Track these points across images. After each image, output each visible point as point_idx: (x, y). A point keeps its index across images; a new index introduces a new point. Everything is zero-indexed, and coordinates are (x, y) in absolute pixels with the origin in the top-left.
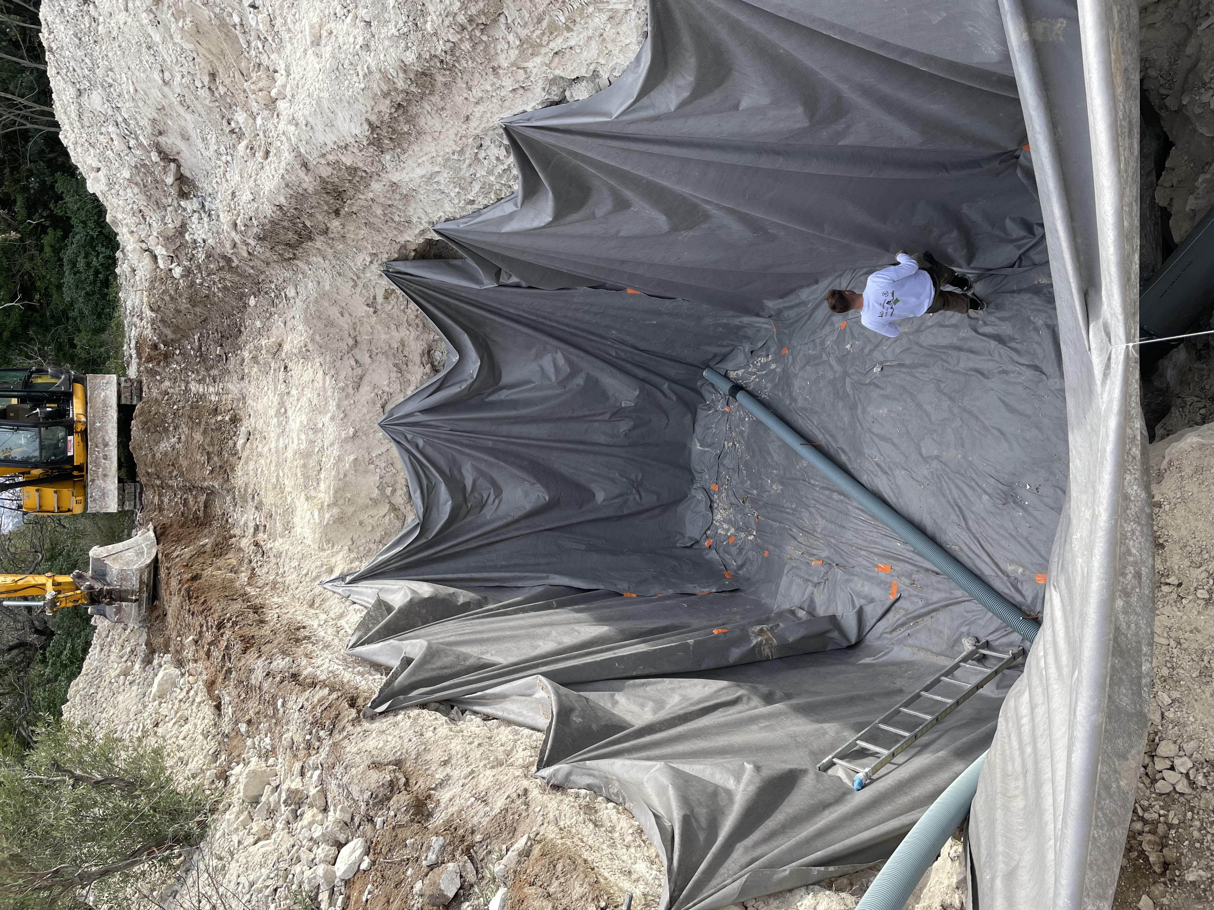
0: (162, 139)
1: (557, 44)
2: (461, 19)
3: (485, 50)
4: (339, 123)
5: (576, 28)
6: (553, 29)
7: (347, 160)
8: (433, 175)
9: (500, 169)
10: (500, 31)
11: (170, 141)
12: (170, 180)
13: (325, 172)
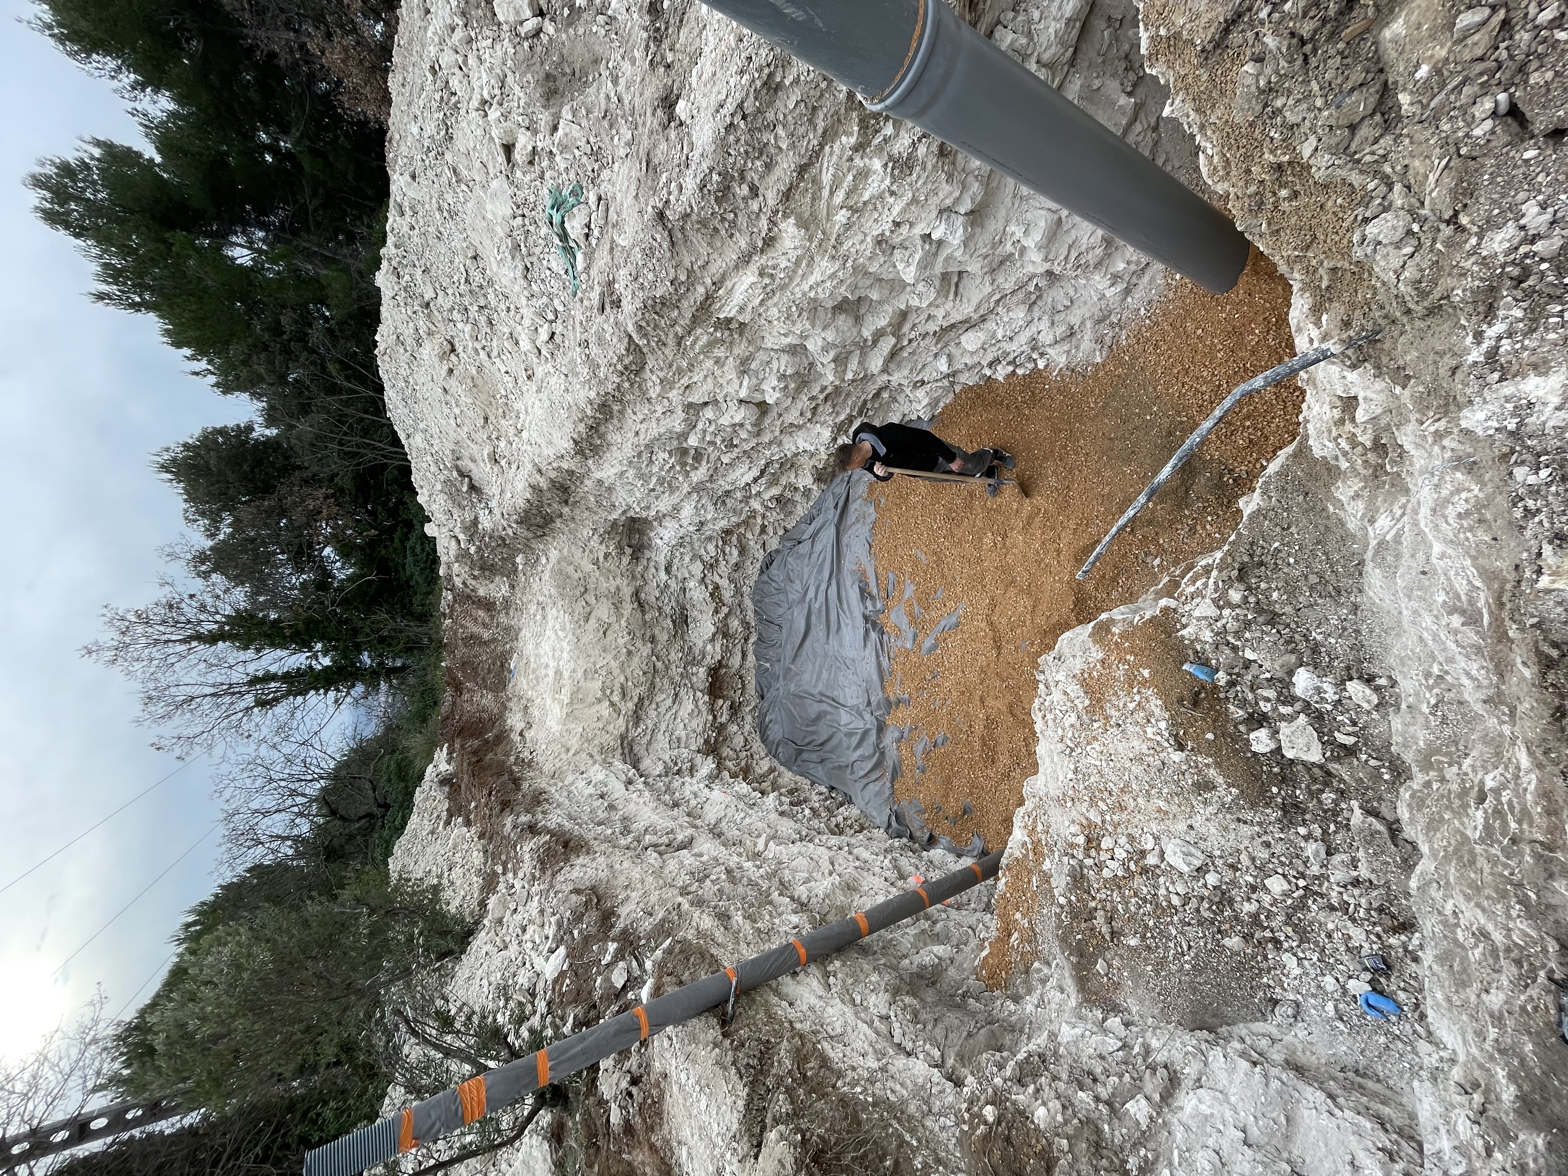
0: (459, 463)
1: (685, 381)
2: (619, 367)
3: (640, 386)
4: (555, 441)
5: (697, 370)
6: (680, 372)
7: (565, 465)
8: (623, 473)
9: (667, 467)
10: (647, 374)
11: (465, 464)
12: (465, 489)
13: (553, 474)
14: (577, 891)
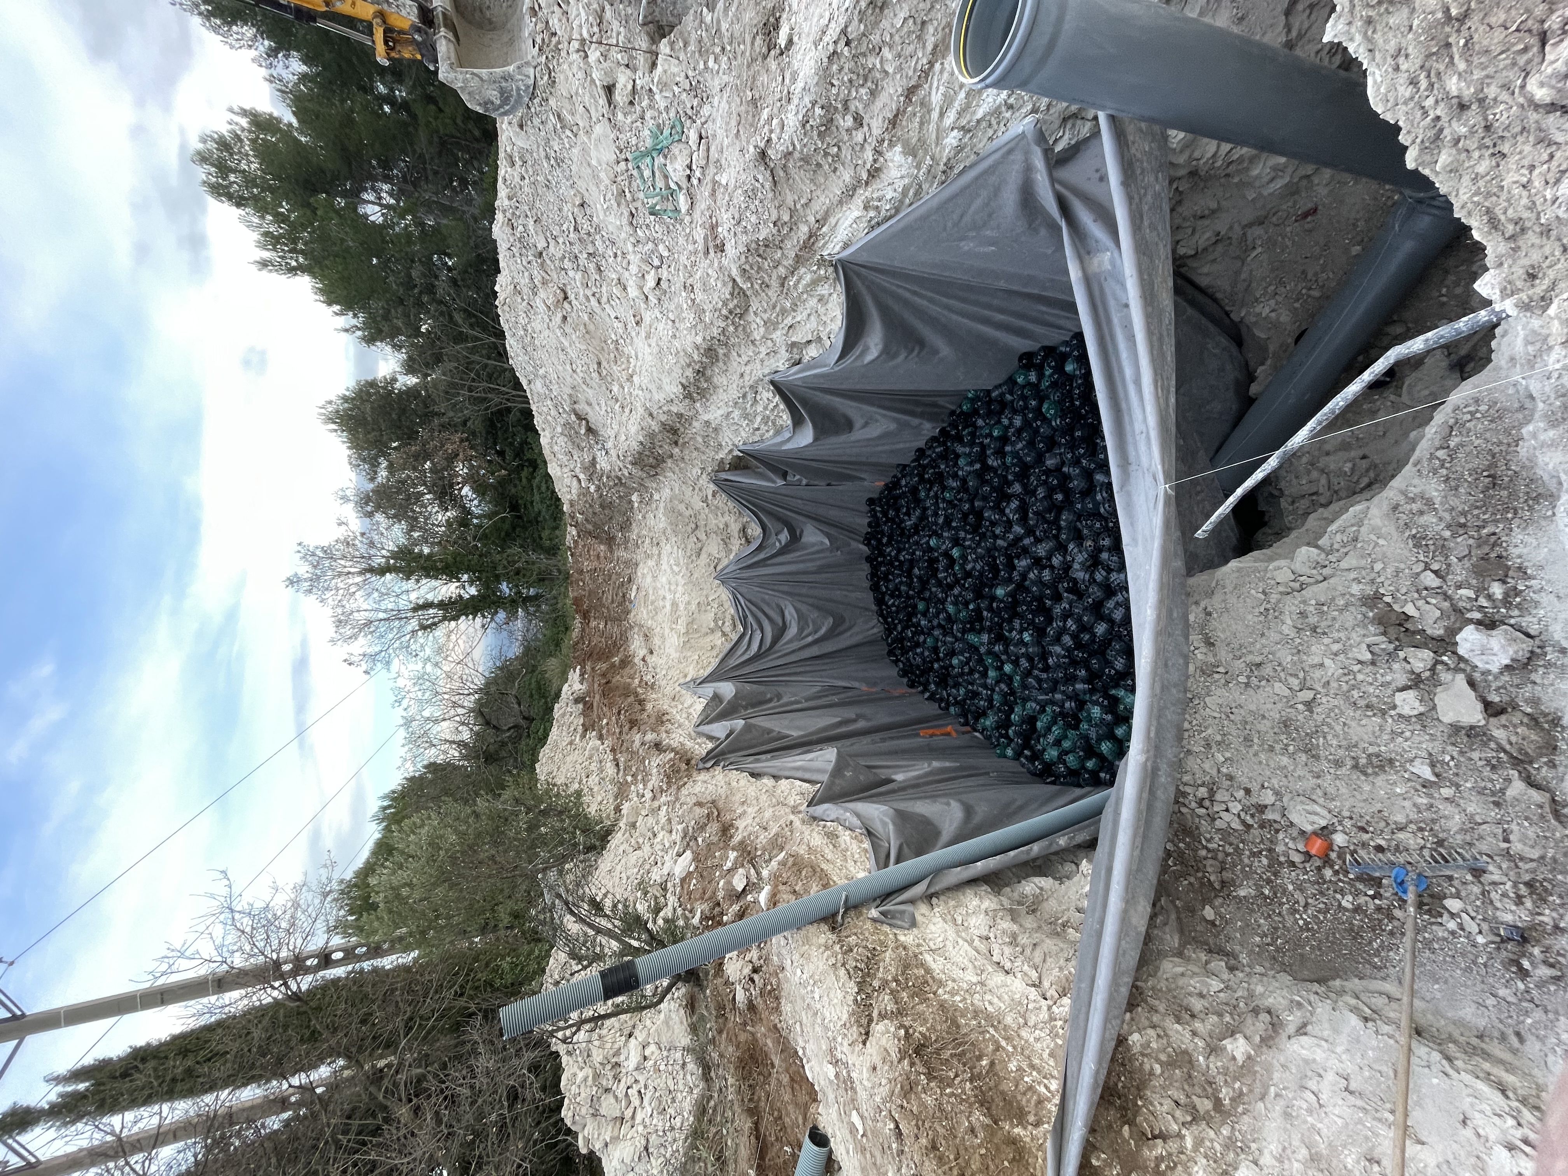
0: (576, 406)
1: (789, 321)
2: (724, 312)
3: (744, 329)
4: (665, 386)
5: (800, 309)
6: (784, 312)
7: (674, 409)
8: (729, 414)
9: (771, 406)
10: (751, 317)
11: (582, 407)
12: (583, 431)
13: (663, 418)
14: (700, 804)
